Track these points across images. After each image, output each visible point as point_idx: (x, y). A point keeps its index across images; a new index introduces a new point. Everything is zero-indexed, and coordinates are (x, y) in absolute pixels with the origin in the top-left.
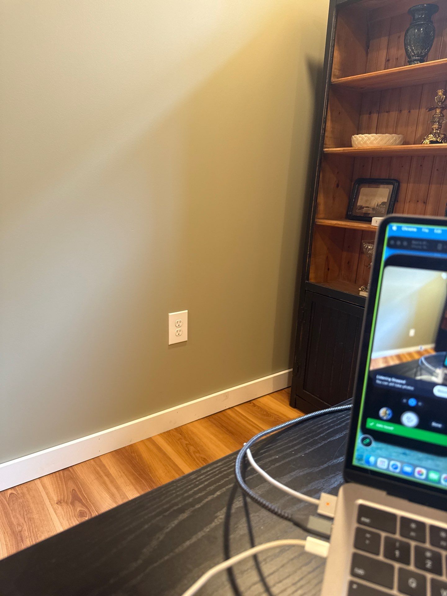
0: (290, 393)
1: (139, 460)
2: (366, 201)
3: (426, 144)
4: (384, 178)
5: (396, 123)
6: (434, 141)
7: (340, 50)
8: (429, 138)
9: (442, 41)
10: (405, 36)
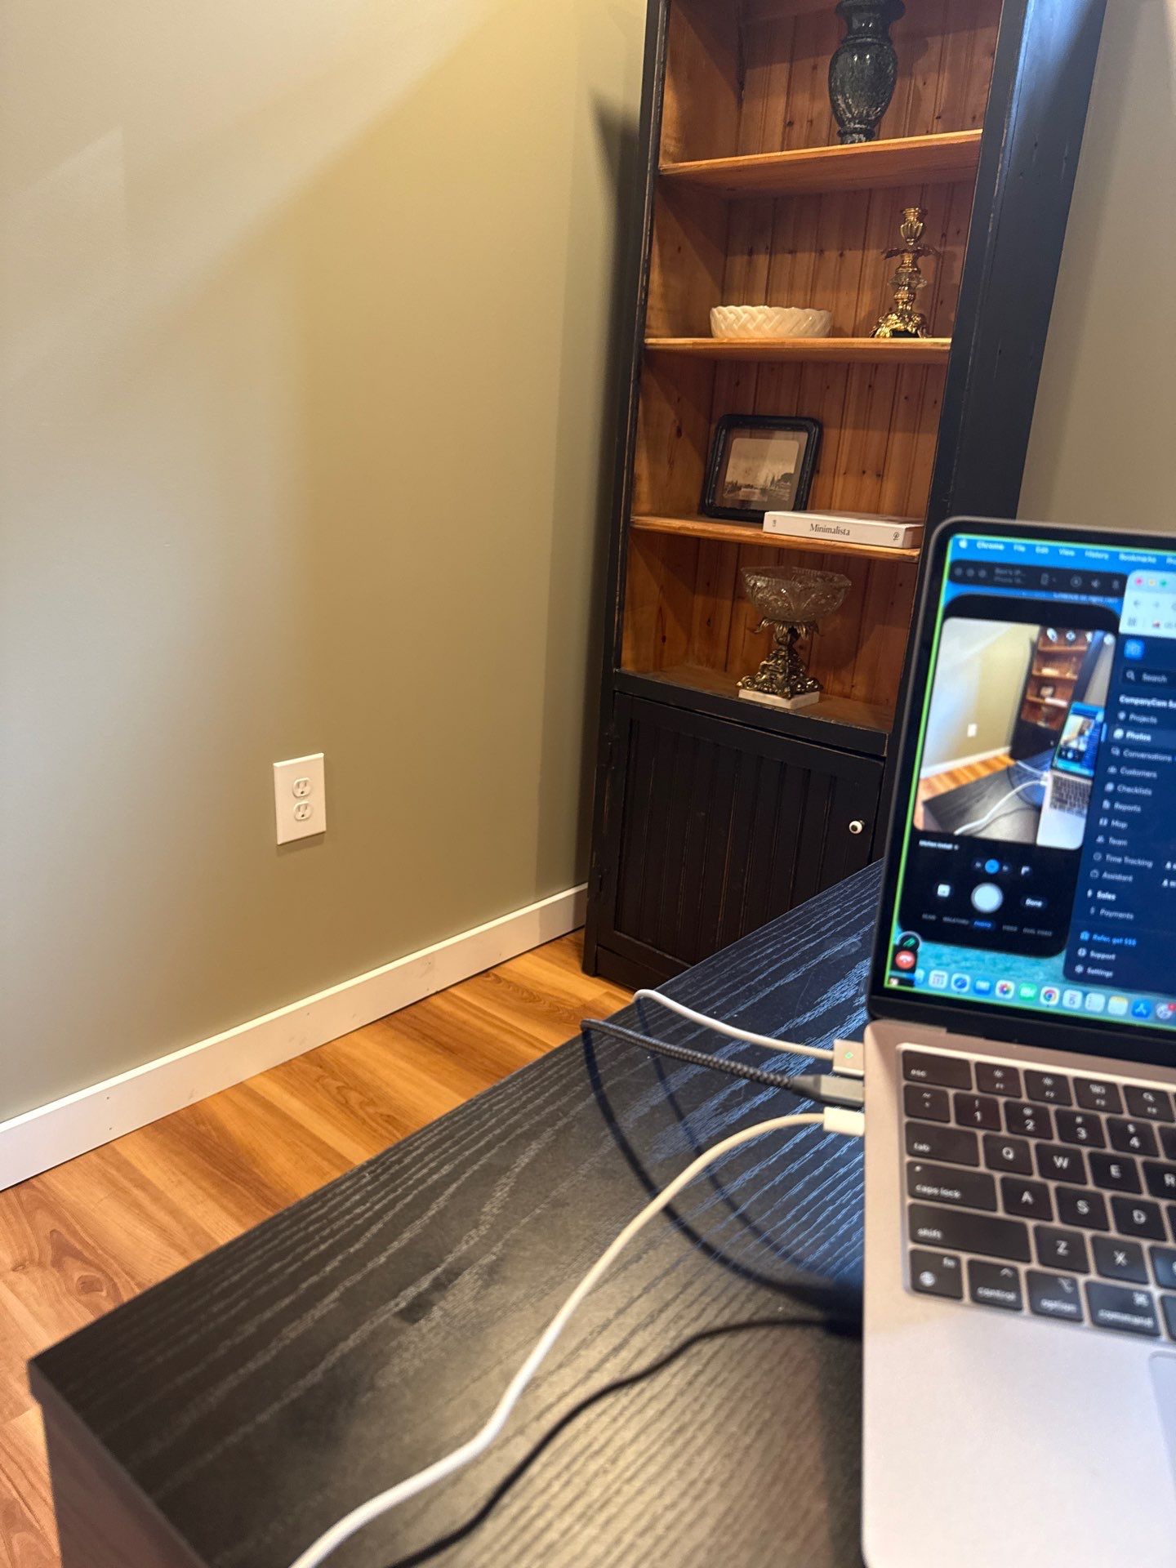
0: (583, 943)
1: (222, 1138)
2: (746, 472)
3: (883, 337)
4: (787, 415)
5: (810, 280)
6: (901, 332)
7: (677, 88)
8: (888, 324)
9: (912, 88)
10: (830, 69)
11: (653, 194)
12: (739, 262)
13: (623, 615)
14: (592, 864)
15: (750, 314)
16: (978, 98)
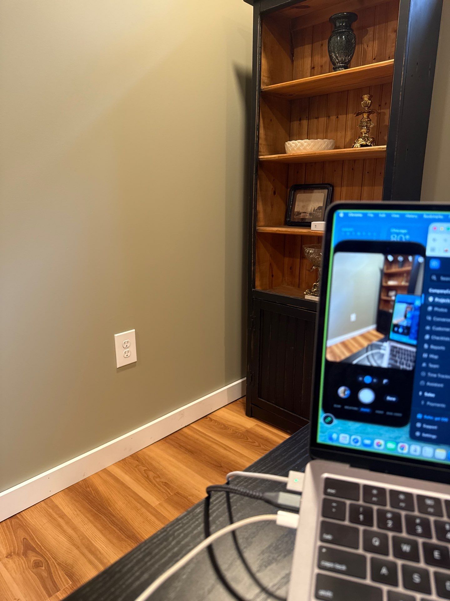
0: (246, 402)
1: (96, 494)
2: (303, 207)
3: (357, 147)
4: (318, 183)
5: (325, 128)
6: (364, 145)
7: (267, 58)
8: (359, 142)
9: (363, 48)
10: (328, 44)
11: (259, 99)
12: (295, 124)
13: (255, 268)
14: (247, 370)
15: (301, 143)
16: (391, 49)
